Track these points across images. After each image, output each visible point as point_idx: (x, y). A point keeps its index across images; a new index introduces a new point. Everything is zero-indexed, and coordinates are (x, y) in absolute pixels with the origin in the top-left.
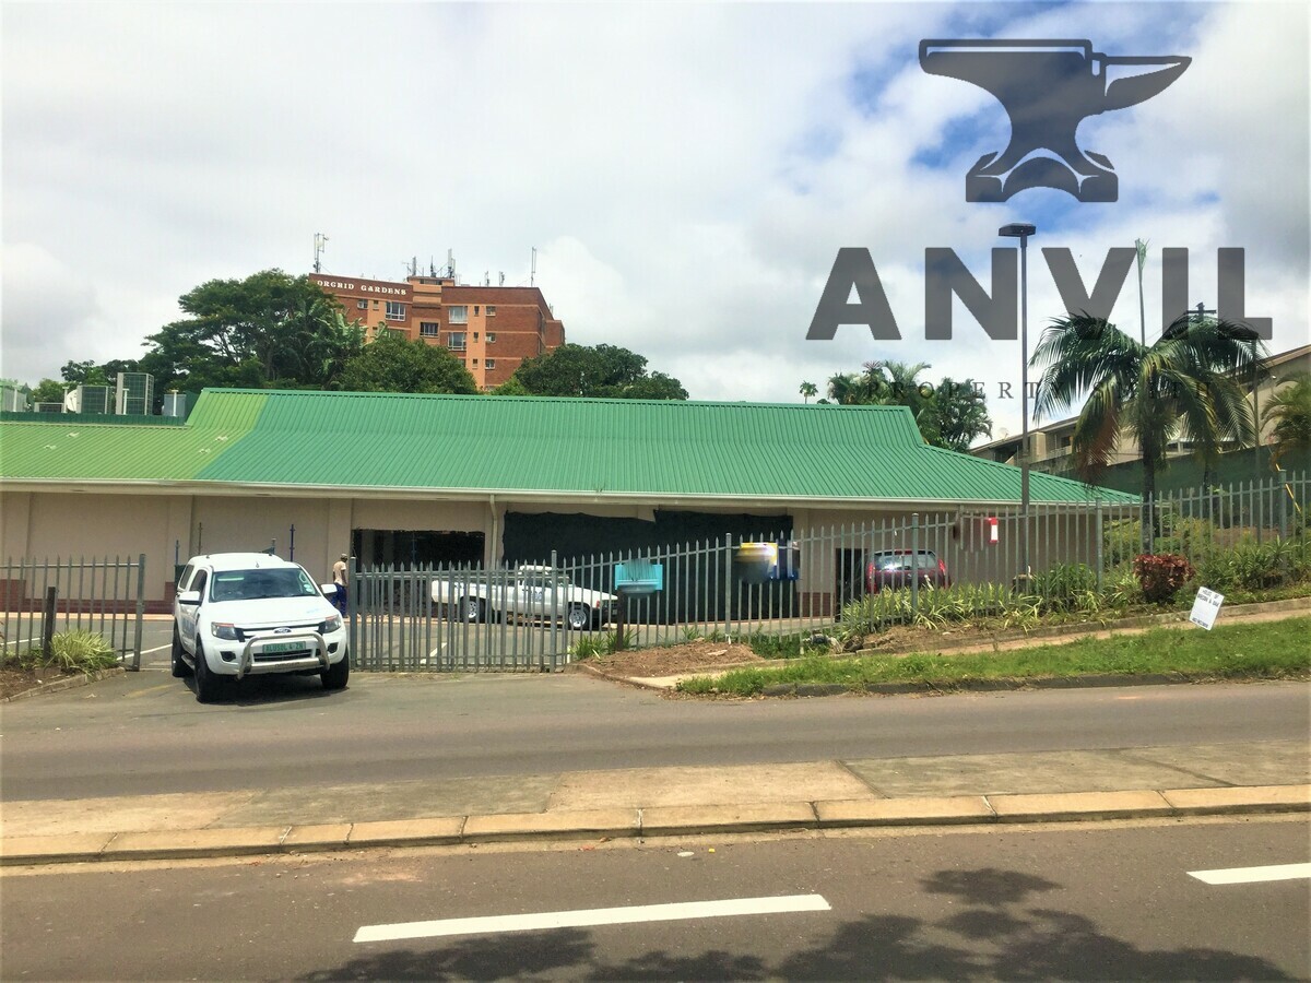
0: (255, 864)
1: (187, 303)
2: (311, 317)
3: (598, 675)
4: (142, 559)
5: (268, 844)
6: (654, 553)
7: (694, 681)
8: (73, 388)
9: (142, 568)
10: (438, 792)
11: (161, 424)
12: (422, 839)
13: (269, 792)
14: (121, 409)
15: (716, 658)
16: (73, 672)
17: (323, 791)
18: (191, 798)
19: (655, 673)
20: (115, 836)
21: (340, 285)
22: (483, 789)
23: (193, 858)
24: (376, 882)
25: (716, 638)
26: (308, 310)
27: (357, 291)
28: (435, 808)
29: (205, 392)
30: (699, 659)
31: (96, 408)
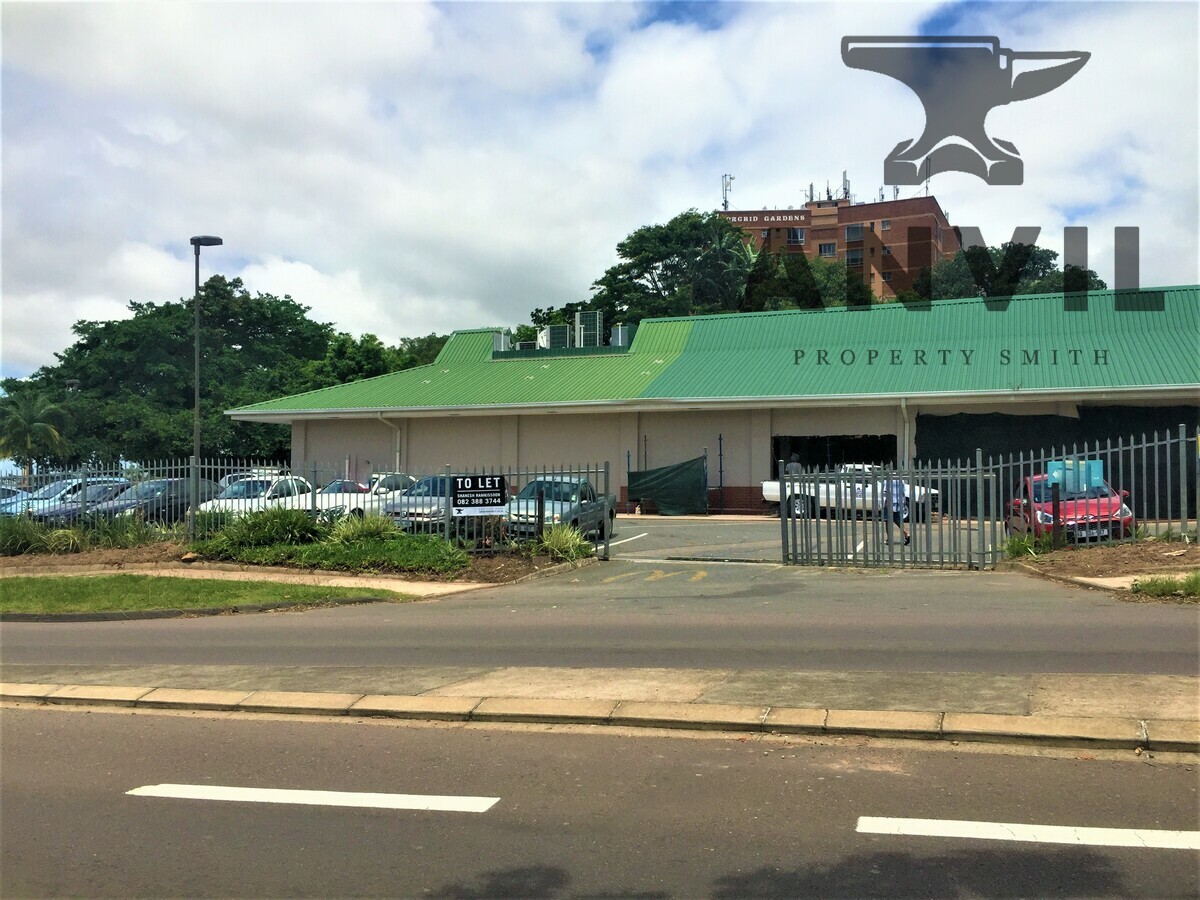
0: (742, 740)
1: (623, 249)
2: (723, 249)
3: (1039, 574)
4: (607, 465)
5: (751, 722)
6: (1092, 448)
7: (1153, 583)
8: (542, 329)
9: (607, 473)
10: (904, 685)
11: (610, 352)
12: (900, 732)
13: (739, 672)
14: (579, 343)
15: (1174, 559)
16: (559, 560)
17: (789, 675)
18: (675, 673)
19: (1101, 573)
20: (619, 704)
21: (746, 219)
22: (952, 685)
23: (686, 729)
24: (861, 770)
25: (1170, 538)
26: (720, 243)
27: (761, 222)
28: (905, 701)
29: (643, 323)
30: (1153, 559)
31: (561, 345)
